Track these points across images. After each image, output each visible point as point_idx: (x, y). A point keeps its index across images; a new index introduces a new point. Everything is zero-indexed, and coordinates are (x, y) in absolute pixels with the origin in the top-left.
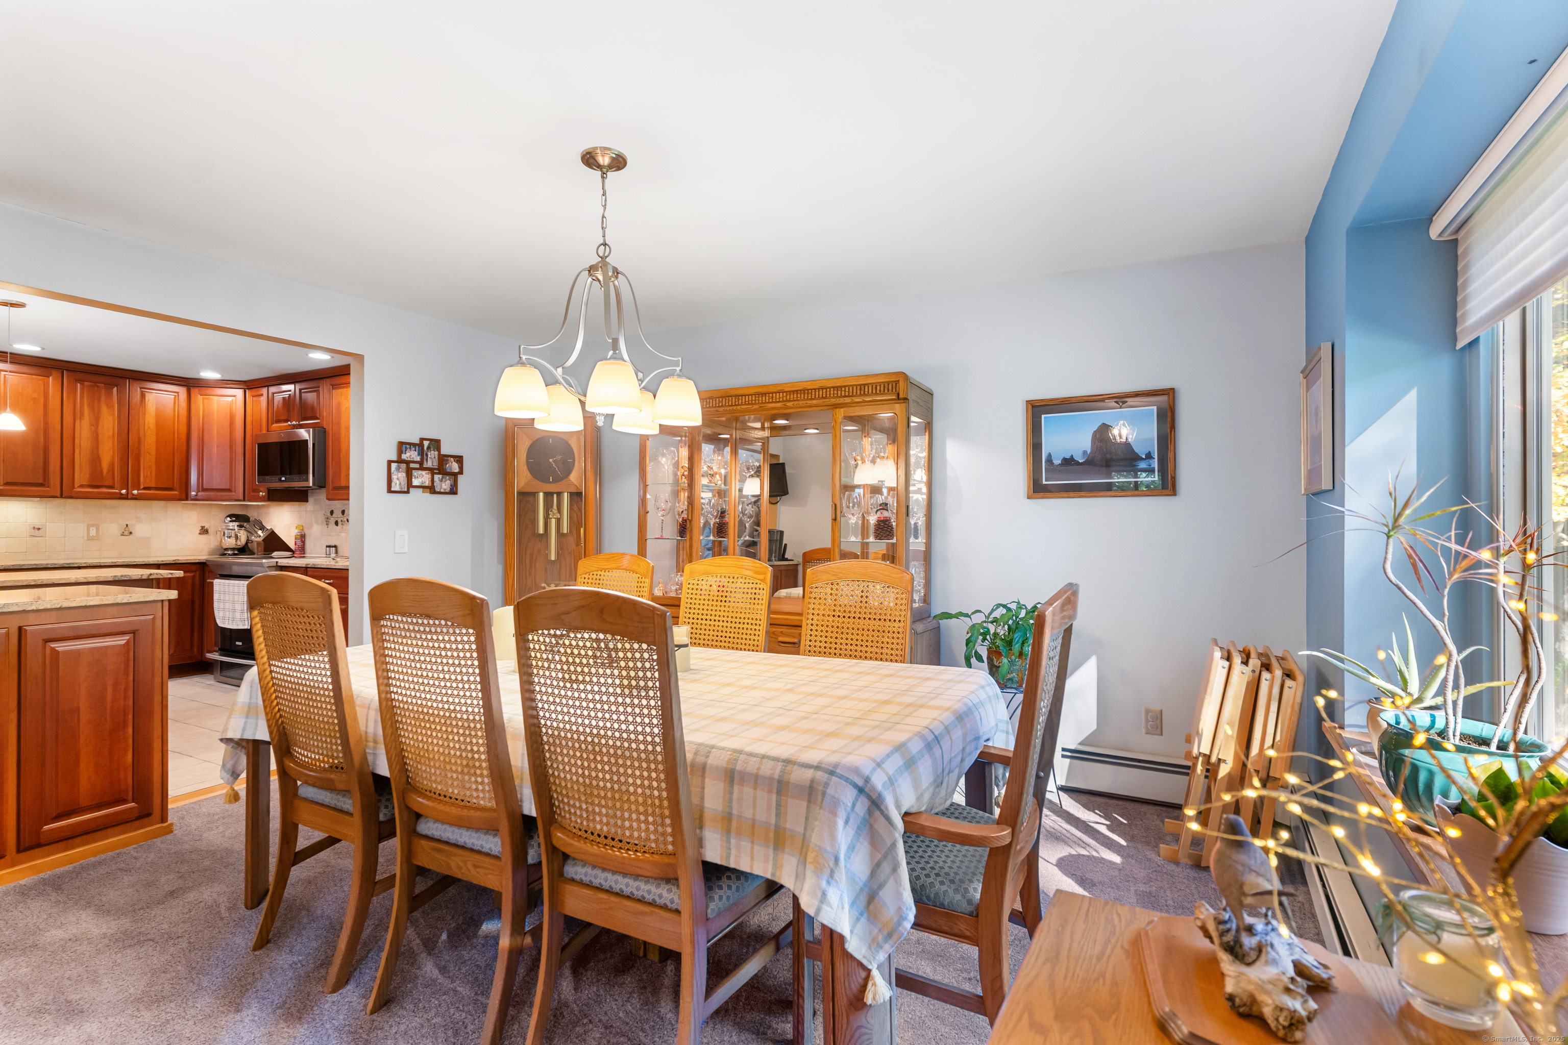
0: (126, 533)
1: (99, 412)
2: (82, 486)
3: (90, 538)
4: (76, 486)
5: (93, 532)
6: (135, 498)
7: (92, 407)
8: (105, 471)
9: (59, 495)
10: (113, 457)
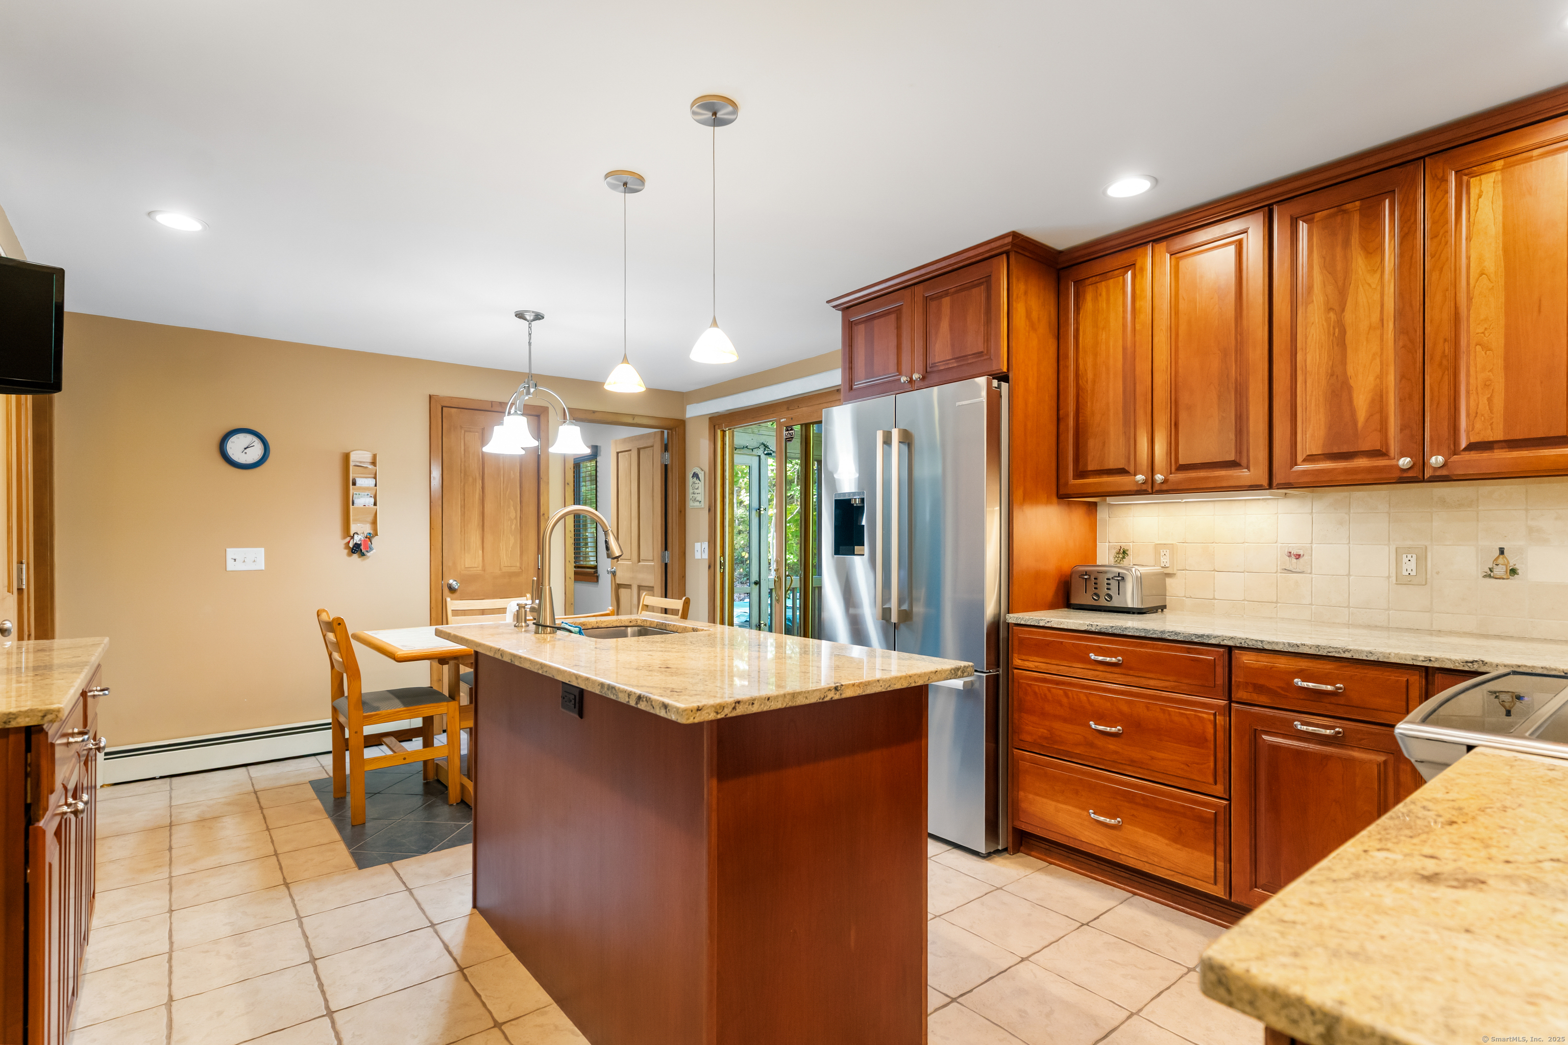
0: (1500, 571)
1: (1347, 272)
2: (1310, 458)
3: (1403, 581)
4: (1300, 459)
5: (1409, 565)
6: (1443, 478)
7: (1329, 267)
8: (1362, 415)
9: (1265, 483)
10: (1381, 377)
